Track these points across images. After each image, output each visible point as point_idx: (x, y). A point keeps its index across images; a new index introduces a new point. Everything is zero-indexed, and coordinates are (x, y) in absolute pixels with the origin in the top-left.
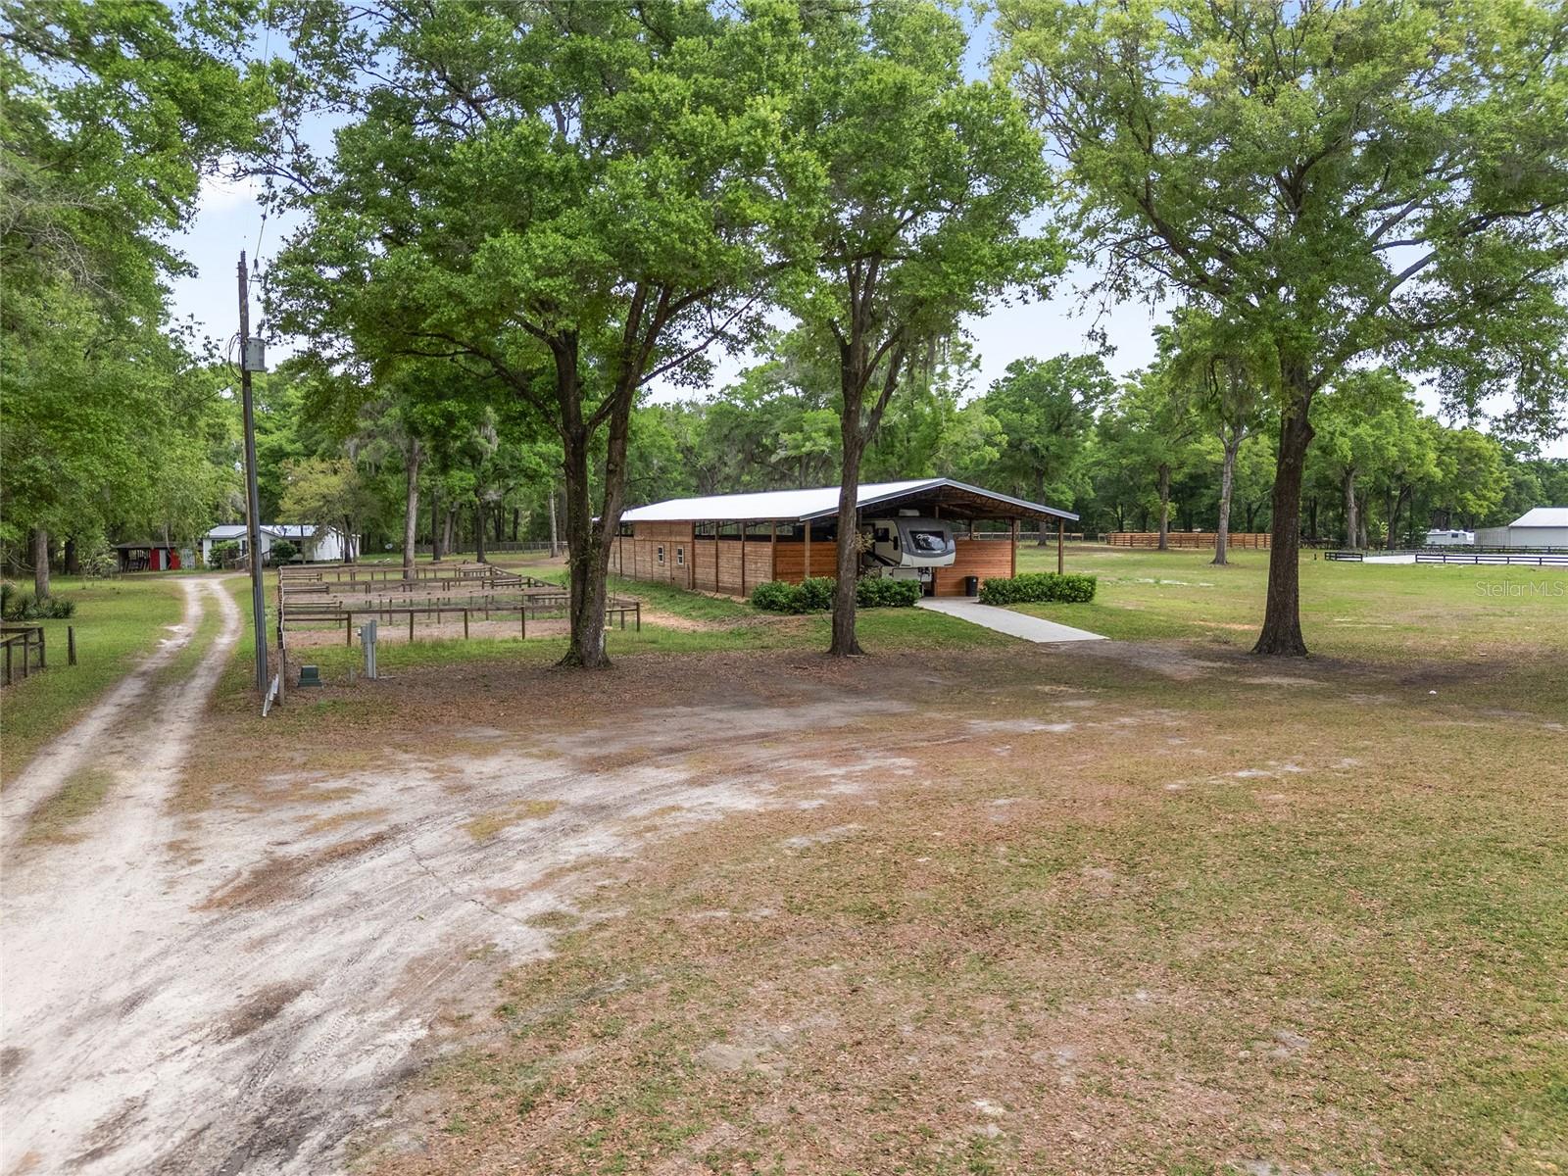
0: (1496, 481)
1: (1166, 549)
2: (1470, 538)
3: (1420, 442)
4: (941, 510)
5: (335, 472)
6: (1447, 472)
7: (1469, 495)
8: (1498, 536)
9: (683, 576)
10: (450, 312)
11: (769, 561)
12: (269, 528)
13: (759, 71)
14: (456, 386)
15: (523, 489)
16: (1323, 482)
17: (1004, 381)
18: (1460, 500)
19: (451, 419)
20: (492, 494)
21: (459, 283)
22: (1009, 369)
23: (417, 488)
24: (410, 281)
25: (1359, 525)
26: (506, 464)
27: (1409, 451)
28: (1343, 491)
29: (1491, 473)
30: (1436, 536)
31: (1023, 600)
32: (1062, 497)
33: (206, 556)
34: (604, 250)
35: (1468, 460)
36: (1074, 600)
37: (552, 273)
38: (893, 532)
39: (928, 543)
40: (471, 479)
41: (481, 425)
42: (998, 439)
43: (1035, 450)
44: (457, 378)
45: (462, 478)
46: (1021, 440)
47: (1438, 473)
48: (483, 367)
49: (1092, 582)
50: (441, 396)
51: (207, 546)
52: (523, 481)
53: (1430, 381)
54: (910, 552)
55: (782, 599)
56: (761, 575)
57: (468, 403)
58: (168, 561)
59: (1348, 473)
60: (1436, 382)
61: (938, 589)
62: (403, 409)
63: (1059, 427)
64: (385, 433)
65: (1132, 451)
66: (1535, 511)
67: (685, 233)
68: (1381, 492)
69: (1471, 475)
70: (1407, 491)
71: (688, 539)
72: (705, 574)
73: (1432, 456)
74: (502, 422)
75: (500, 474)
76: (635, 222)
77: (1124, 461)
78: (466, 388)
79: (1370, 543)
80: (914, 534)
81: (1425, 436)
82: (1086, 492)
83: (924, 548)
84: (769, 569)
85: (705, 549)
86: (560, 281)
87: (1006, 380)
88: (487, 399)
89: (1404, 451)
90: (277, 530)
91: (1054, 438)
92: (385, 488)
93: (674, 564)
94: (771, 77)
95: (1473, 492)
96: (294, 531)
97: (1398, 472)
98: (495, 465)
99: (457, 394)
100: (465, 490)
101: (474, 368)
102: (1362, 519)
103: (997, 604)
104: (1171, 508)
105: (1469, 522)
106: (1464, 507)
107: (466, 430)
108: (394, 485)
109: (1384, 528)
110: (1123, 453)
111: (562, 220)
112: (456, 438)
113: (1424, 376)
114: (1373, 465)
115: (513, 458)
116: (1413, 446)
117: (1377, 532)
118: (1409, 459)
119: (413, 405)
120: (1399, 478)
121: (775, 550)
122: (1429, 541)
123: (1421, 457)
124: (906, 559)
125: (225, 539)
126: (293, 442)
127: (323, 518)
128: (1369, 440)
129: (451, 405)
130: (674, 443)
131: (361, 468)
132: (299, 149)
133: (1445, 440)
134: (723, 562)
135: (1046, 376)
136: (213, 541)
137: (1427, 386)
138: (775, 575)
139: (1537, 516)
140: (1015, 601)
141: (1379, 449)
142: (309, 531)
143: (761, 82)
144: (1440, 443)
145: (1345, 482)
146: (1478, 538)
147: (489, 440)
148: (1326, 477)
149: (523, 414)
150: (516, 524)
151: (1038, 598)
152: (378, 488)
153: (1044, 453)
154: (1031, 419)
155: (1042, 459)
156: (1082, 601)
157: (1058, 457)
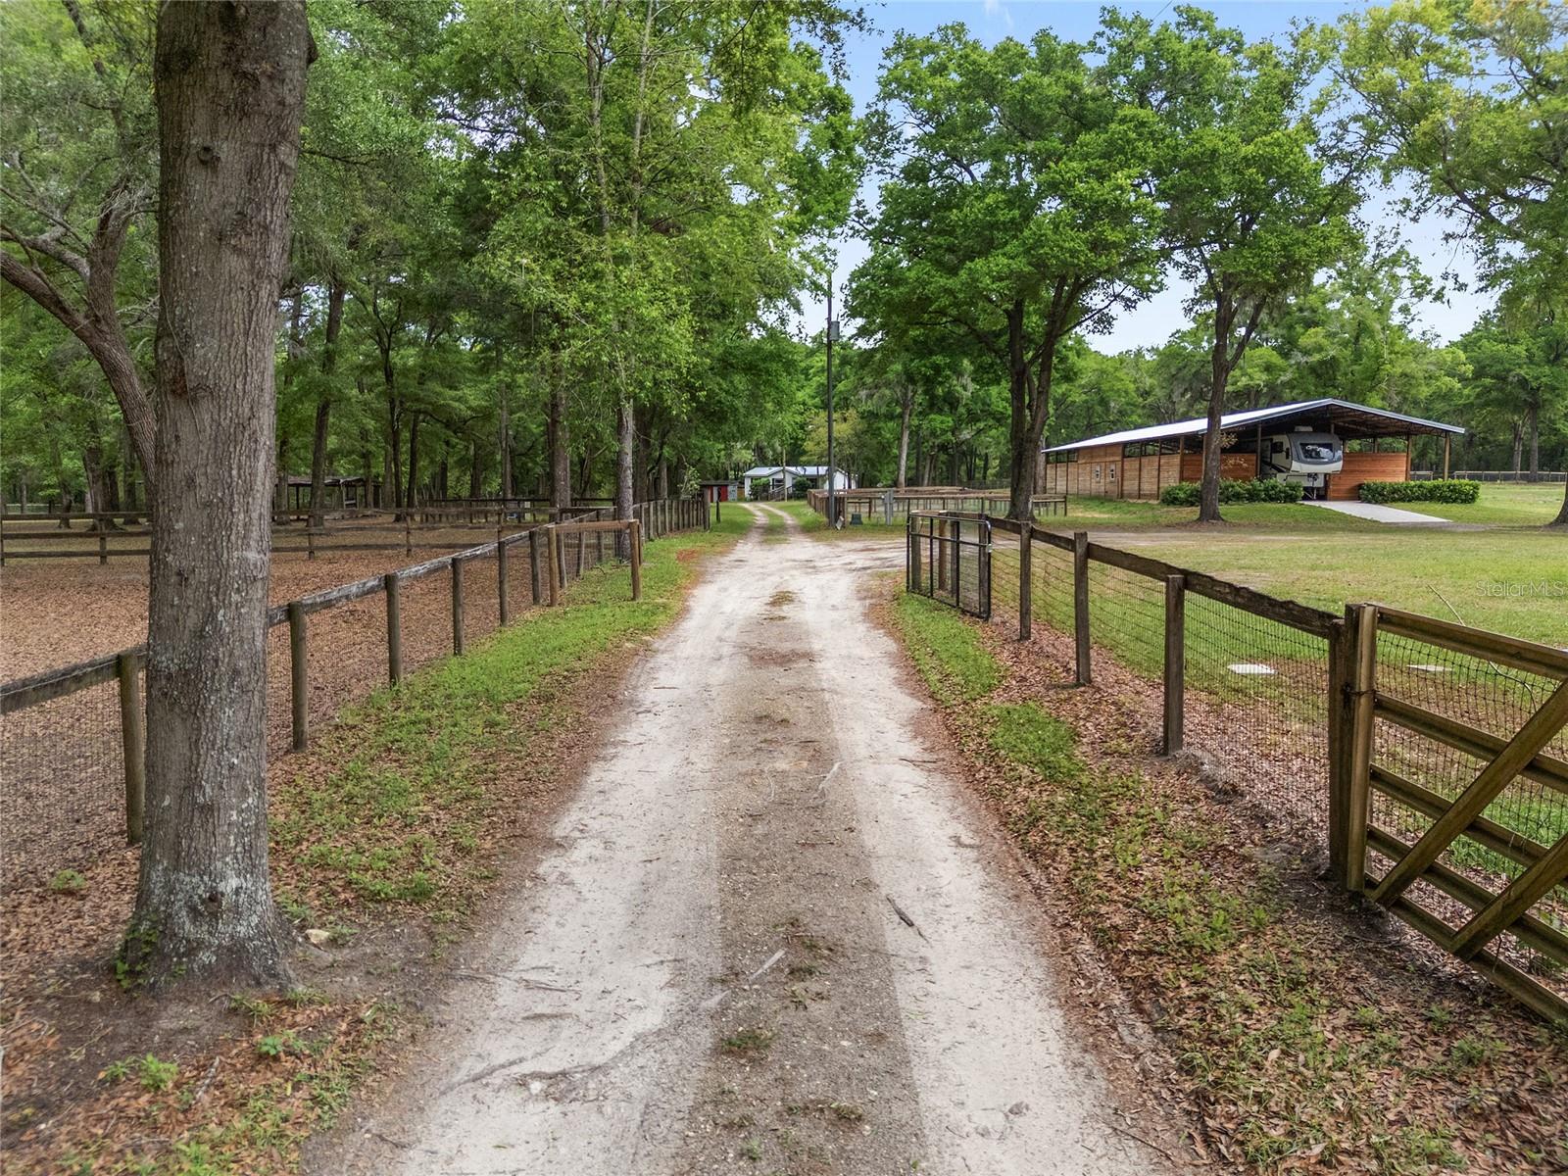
4: (1336, 427)
5: (845, 420)
9: (1114, 489)
10: (945, 301)
11: (1177, 469)
12: (793, 469)
13: (1125, 155)
14: (943, 344)
15: (993, 432)
19: (937, 369)
20: (966, 434)
21: (951, 283)
23: (909, 427)
24: (924, 284)
26: (978, 408)
31: (1402, 500)
33: (747, 490)
34: (1030, 264)
36: (1454, 501)
37: (1001, 279)
38: (1286, 445)
39: (1318, 453)
40: (949, 421)
41: (960, 375)
42: (1462, 369)
44: (943, 338)
45: (941, 421)
46: (1508, 371)
48: (962, 330)
49: (1475, 487)
50: (931, 353)
51: (748, 483)
52: (991, 422)
54: (1299, 460)
55: (1182, 495)
56: (1171, 480)
57: (951, 357)
58: (719, 495)
61: (1331, 494)
62: (904, 364)
64: (888, 384)
67: (1073, 253)
71: (1118, 458)
72: (1130, 486)
74: (975, 371)
75: (973, 418)
76: (1046, 249)
78: (950, 345)
80: (1304, 445)
83: (1312, 456)
84: (1177, 475)
85: (1131, 465)
86: (1004, 284)
88: (965, 354)
90: (800, 470)
91: (1547, 370)
92: (880, 435)
93: (1108, 480)
94: (1133, 156)
96: (811, 471)
98: (969, 411)
99: (943, 351)
100: (944, 432)
101: (956, 330)
103: (1376, 502)
107: (948, 377)
108: (888, 429)
111: (1008, 248)
112: (941, 383)
115: (984, 404)
119: (912, 360)
121: (1182, 461)
124: (1296, 466)
125: (760, 477)
126: (814, 397)
127: (832, 459)
129: (939, 359)
130: (1132, 387)
131: (862, 416)
132: (859, 203)
134: (1144, 474)
136: (752, 478)
138: (1182, 479)
140: (1394, 500)
142: (823, 470)
143: (1127, 160)
147: (965, 388)
149: (992, 365)
150: (986, 468)
151: (1418, 499)
152: (876, 433)
153: (1534, 384)
154: (1520, 349)
155: (1534, 391)
156: (1464, 501)
157: (1553, 389)
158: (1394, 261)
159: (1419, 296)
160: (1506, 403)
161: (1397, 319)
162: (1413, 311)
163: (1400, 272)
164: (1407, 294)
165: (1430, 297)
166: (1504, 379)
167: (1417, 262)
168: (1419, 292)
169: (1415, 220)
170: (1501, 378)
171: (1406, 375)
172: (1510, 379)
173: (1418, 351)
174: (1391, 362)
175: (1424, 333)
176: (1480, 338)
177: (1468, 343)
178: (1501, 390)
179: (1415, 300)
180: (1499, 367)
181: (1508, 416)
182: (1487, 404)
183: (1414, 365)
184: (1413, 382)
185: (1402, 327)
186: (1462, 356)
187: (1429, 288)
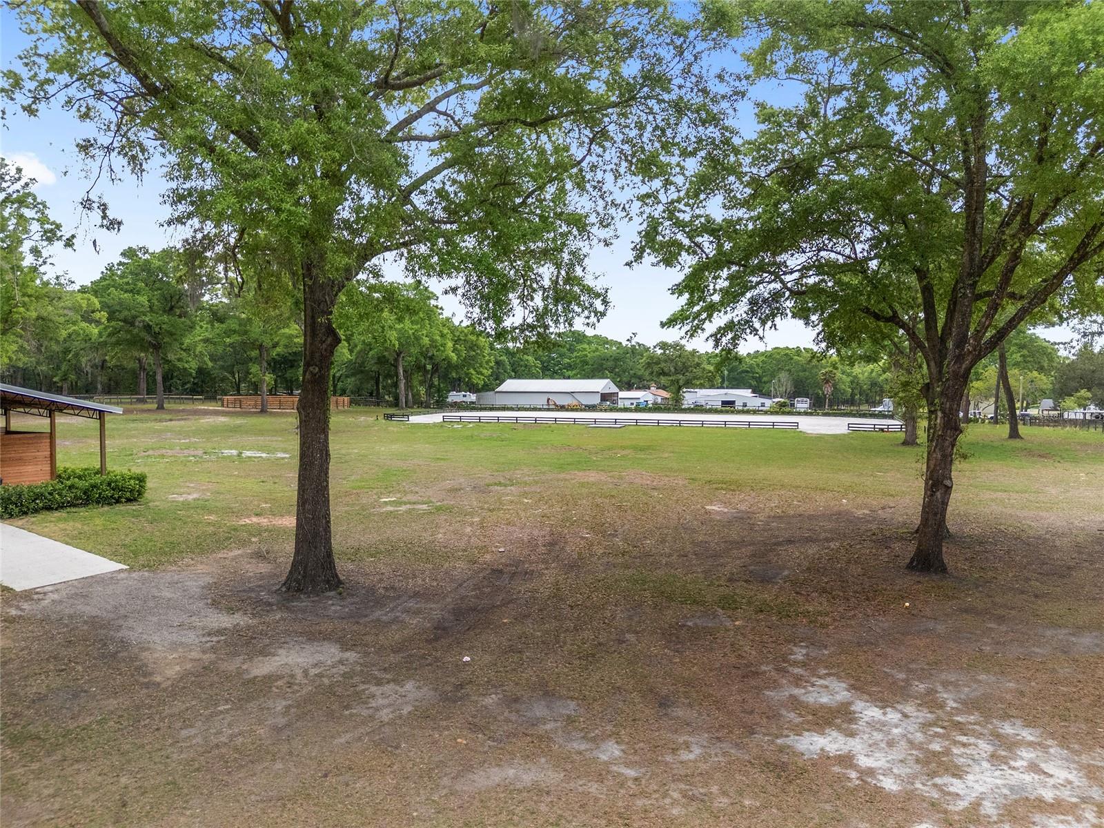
0: (487, 362)
1: (266, 412)
2: (472, 397)
3: (442, 336)
6: (459, 356)
7: (472, 371)
8: (489, 397)
16: (383, 360)
17: (118, 265)
18: (467, 374)
22: (123, 254)
25: (406, 390)
27: (435, 341)
28: (396, 367)
29: (484, 356)
30: (454, 397)
32: (186, 366)
35: (471, 348)
36: (118, 501)
42: (97, 315)
43: (148, 328)
46: (135, 317)
47: (454, 357)
49: (141, 479)
53: (454, 290)
59: (398, 355)
60: (460, 291)
63: (172, 308)
65: (235, 332)
66: (508, 381)
68: (420, 368)
69: (473, 358)
70: (436, 368)
73: (450, 344)
77: (228, 340)
79: (414, 403)
81: (446, 331)
82: (205, 363)
87: (120, 264)
89: (432, 341)
91: (165, 318)
95: (475, 369)
97: (430, 354)
102: (409, 386)
103: (10, 517)
104: (269, 378)
105: (473, 388)
106: (470, 379)
109: (422, 390)
110: (229, 333)
113: (448, 283)
114: (414, 350)
116: (438, 338)
117: (419, 394)
118: (436, 346)
120: (431, 358)
122: (449, 400)
123: (444, 345)
128: (411, 332)
133: (457, 334)
135: (157, 263)
137: (451, 295)
139: (510, 385)
140: (36, 511)
141: (417, 339)
144: (454, 336)
145: (396, 360)
146: (478, 398)
148: (384, 357)
151: (69, 504)
153: (157, 330)
154: (143, 299)
155: (156, 335)
156: (129, 500)
157: (171, 334)
158: (21, 202)
159: (50, 240)
160: (135, 342)
161: (28, 260)
162: (45, 253)
163: (28, 213)
164: (37, 237)
165: (61, 243)
166: (132, 324)
167: (45, 206)
168: (51, 235)
169: (30, 111)
170: (130, 322)
171: (43, 319)
172: (137, 324)
173: (52, 294)
174: (24, 305)
175: (57, 278)
176: (108, 287)
177: (97, 289)
178: (128, 332)
179: (45, 243)
180: (126, 313)
181: (136, 354)
182: (118, 343)
183: (50, 308)
184: (51, 325)
185: (34, 269)
186: (96, 302)
187: (59, 234)
